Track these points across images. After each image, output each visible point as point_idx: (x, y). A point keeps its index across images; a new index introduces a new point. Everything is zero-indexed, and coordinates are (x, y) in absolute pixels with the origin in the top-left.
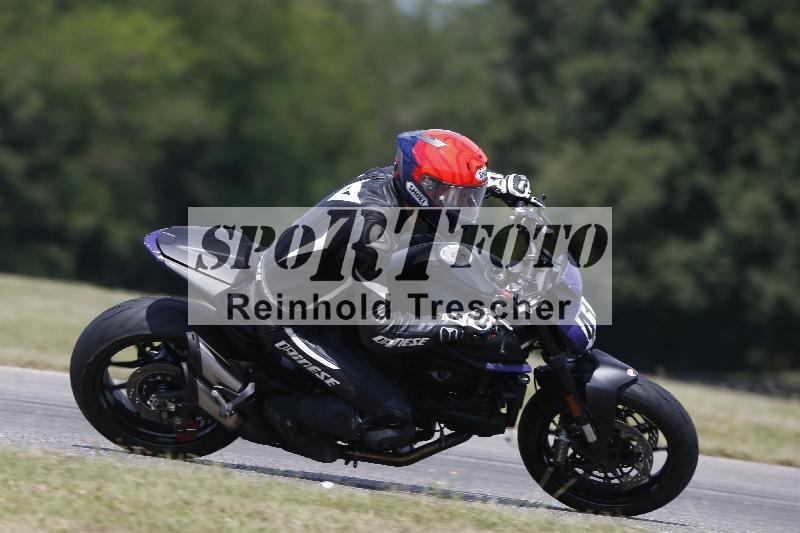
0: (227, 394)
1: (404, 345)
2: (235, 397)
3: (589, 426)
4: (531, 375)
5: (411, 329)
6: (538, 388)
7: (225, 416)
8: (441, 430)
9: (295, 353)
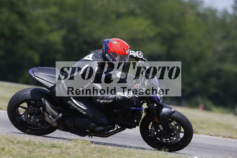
0: (54, 117)
1: (106, 102)
2: (56, 117)
3: (161, 125)
4: (144, 111)
5: (108, 97)
6: (146, 114)
7: (53, 123)
8: (117, 127)
9: (73, 104)
